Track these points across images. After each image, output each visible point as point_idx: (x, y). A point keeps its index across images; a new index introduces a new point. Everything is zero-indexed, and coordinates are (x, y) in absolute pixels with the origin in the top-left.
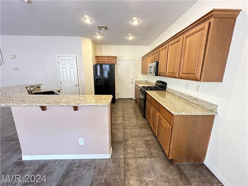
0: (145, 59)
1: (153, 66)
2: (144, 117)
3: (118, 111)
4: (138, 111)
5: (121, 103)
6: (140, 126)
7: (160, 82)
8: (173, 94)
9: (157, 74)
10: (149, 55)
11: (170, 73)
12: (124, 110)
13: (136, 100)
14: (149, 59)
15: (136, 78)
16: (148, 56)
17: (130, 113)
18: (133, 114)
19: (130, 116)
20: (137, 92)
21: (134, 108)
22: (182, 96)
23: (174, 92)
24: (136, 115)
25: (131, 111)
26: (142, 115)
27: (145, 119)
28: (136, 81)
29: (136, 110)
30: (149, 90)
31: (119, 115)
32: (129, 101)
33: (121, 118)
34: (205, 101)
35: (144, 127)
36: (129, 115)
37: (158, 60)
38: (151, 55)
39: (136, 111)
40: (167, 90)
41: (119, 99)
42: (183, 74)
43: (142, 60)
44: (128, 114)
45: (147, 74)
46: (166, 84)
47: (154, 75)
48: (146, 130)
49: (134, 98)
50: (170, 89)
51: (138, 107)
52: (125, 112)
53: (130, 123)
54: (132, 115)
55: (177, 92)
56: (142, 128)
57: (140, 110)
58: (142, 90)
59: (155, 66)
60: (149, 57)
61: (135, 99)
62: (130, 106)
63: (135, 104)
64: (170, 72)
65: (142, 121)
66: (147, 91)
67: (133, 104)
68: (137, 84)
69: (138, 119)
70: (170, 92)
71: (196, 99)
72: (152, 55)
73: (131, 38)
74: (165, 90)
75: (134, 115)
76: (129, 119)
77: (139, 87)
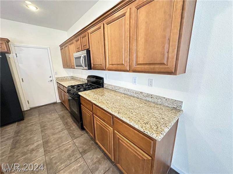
0: (65, 48)
1: (82, 56)
2: (82, 128)
3: (31, 135)
4: (70, 120)
5: (38, 115)
6: (81, 150)
7: (94, 78)
8: (116, 91)
9: (90, 68)
10: (72, 42)
11: (112, 65)
12: (45, 128)
13: (62, 104)
14: (72, 47)
15: (56, 73)
16: (69, 43)
17: (57, 131)
18: (62, 130)
19: (58, 136)
20: (63, 94)
21: (62, 117)
22: (129, 93)
23: (116, 88)
24: (69, 129)
25: (59, 125)
26: (78, 126)
27: (84, 132)
28: (57, 79)
29: (66, 121)
30: (82, 90)
31: (36, 144)
32: (52, 107)
33: (42, 150)
34: (164, 98)
35: (87, 148)
36: (55, 136)
37: (88, 48)
38: (74, 41)
39: (67, 123)
40: (105, 86)
41: (31, 109)
42: (139, 64)
43: (61, 49)
44: (54, 134)
45: (75, 68)
46: (102, 79)
47: (87, 68)
48: (92, 152)
49: (59, 101)
50: (110, 85)
51: (69, 114)
52: (48, 132)
53: (62, 152)
54: (61, 133)
55: (120, 88)
56: (84, 152)
57: (72, 119)
58: (70, 90)
59: (85, 56)
60: (71, 44)
61: (61, 102)
62: (55, 116)
63: (62, 110)
64: (113, 63)
65: (82, 138)
66: (79, 93)
67: (60, 111)
68: (61, 83)
69: (74, 137)
70: (111, 89)
71: (152, 96)
72: (77, 41)
74: (103, 87)
75: (66, 132)
76: (58, 145)
77: (64, 86)
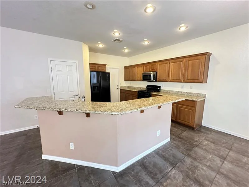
0: (131, 68)
11: (173, 79)
22: (179, 93)
23: (170, 91)
34: (198, 93)
38: (143, 66)
40: (161, 91)
42: (188, 80)
50: (165, 90)
60: (139, 67)
66: (152, 93)
71: (192, 93)
72: (146, 66)
73: (126, 51)
